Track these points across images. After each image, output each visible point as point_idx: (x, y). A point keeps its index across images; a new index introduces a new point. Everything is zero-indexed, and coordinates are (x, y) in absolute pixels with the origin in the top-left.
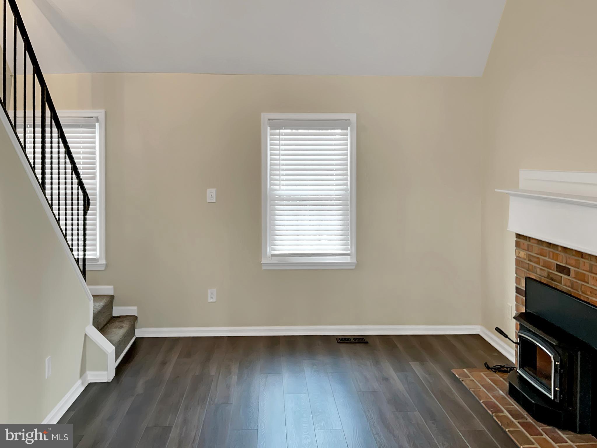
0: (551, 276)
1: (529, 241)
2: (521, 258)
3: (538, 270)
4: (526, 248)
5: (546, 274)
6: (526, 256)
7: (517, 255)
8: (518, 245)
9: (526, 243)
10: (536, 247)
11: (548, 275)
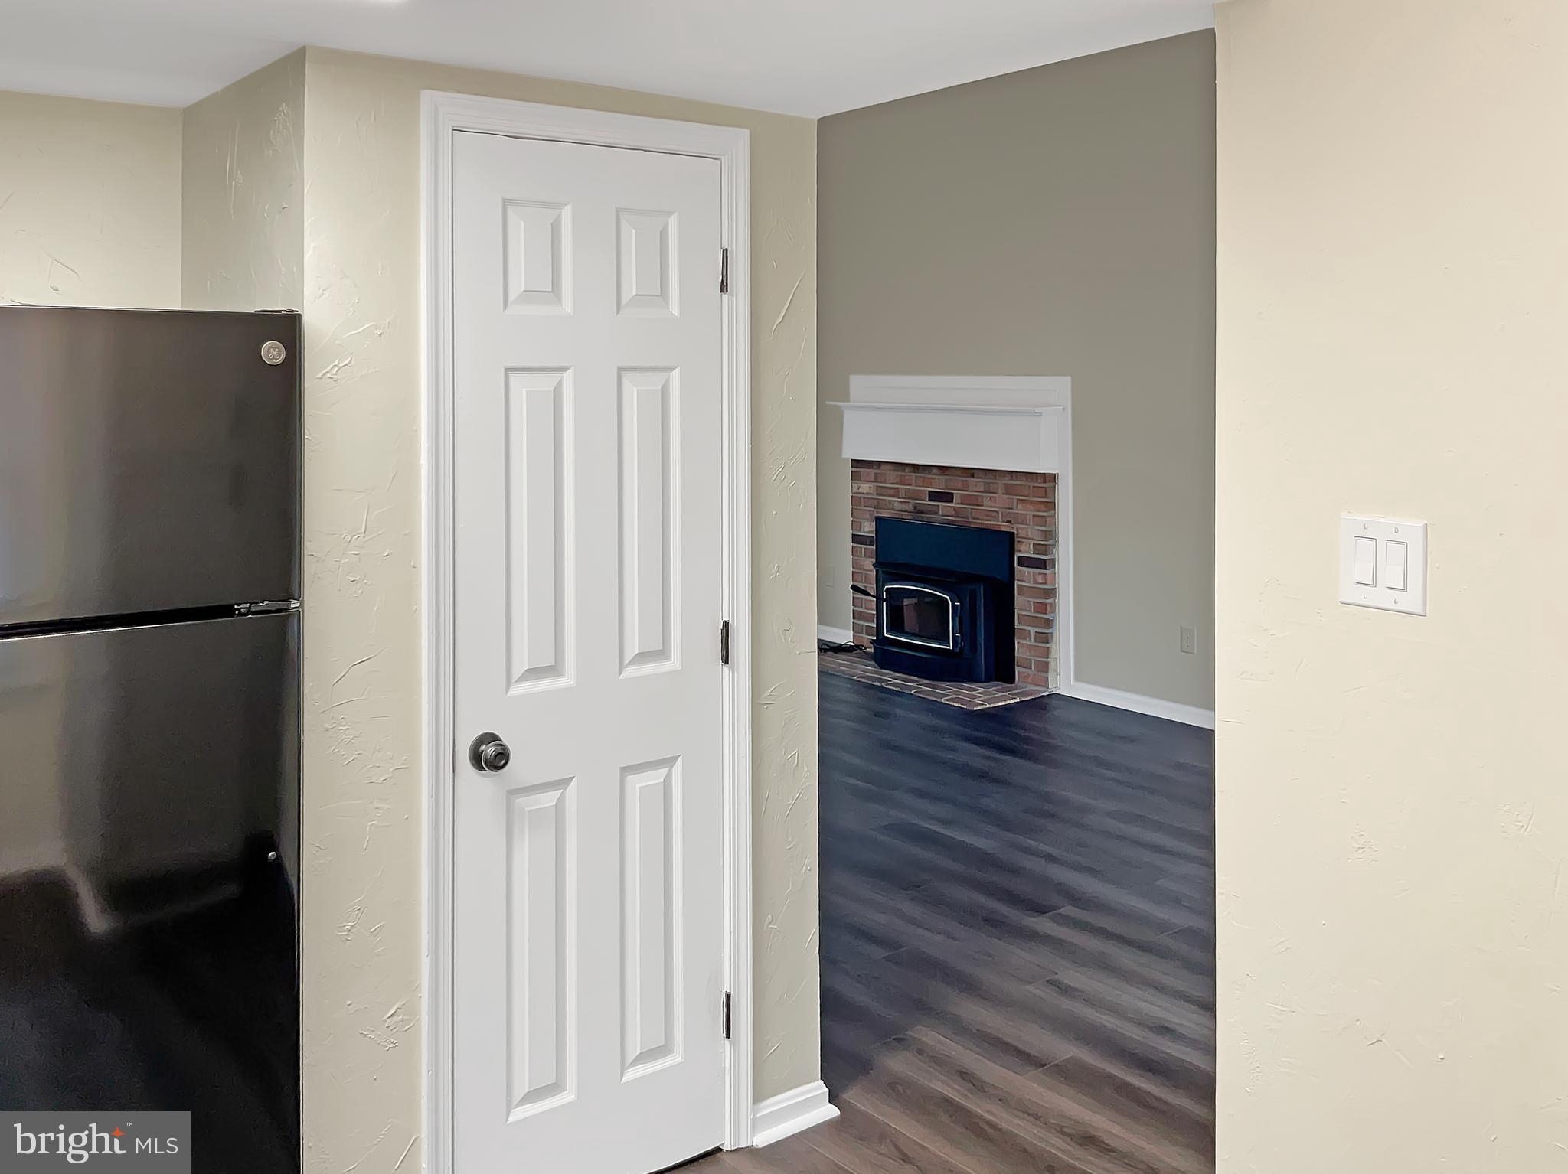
0: (918, 508)
1: (879, 468)
2: (863, 493)
3: (896, 504)
4: (872, 479)
5: (911, 508)
6: (872, 489)
7: (856, 490)
8: (855, 476)
9: (872, 472)
10: (893, 476)
11: (915, 507)
